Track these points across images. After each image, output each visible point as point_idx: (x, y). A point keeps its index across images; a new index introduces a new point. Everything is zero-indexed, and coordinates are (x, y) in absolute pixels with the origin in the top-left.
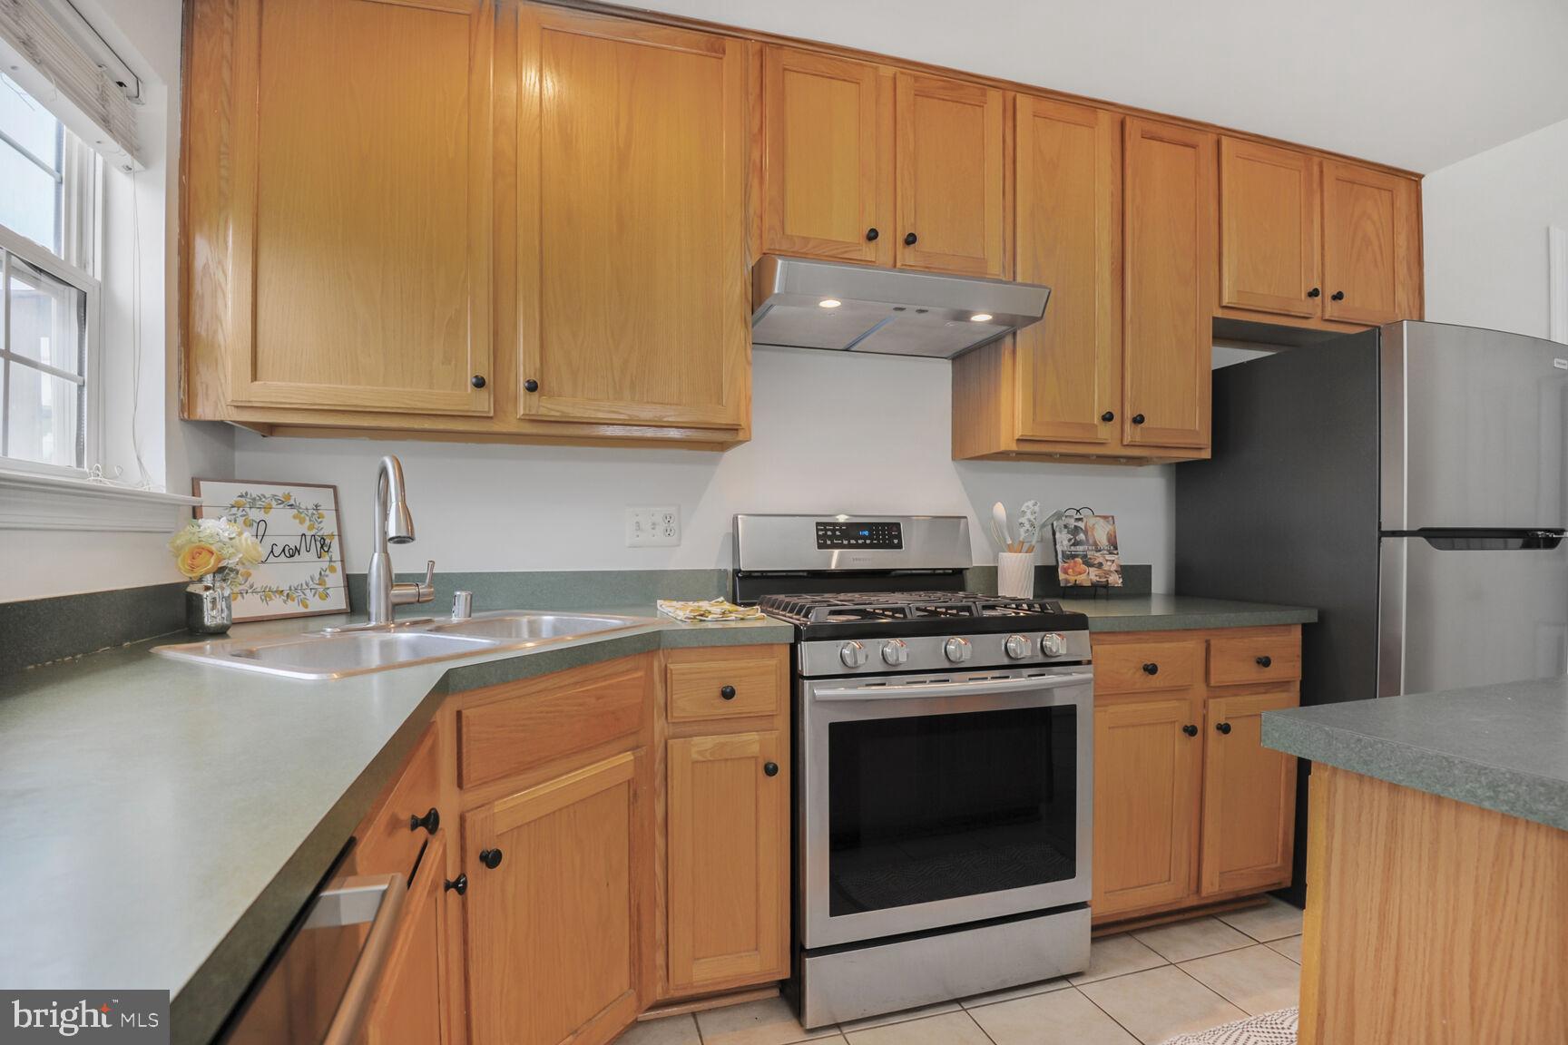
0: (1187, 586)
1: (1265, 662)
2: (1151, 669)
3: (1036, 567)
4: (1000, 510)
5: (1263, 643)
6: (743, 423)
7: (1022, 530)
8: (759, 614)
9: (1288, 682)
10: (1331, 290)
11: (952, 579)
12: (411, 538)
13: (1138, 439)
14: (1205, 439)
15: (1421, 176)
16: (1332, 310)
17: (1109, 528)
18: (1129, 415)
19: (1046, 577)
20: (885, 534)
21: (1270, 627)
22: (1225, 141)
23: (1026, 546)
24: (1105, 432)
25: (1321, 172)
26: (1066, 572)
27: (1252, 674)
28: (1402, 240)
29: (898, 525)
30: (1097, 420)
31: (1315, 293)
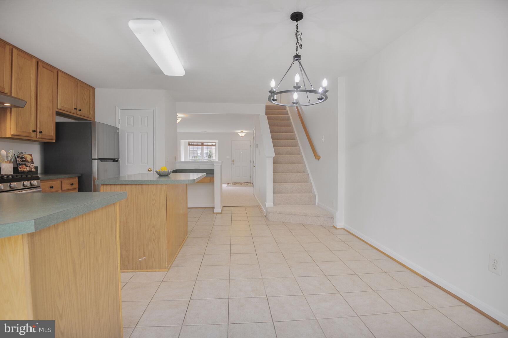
1: (72, 184)
2: (52, 187)
3: (13, 167)
4: (4, 152)
5: (71, 181)
7: (10, 158)
9: (76, 188)
10: (78, 109)
13: (40, 136)
14: (54, 138)
15: (95, 88)
16: (79, 112)
17: (31, 157)
18: (38, 131)
19: (16, 169)
21: (71, 178)
22: (59, 72)
23: (11, 162)
24: (33, 134)
25: (77, 83)
26: (20, 168)
27: (69, 187)
28: (91, 101)
30: (31, 132)
31: (76, 109)
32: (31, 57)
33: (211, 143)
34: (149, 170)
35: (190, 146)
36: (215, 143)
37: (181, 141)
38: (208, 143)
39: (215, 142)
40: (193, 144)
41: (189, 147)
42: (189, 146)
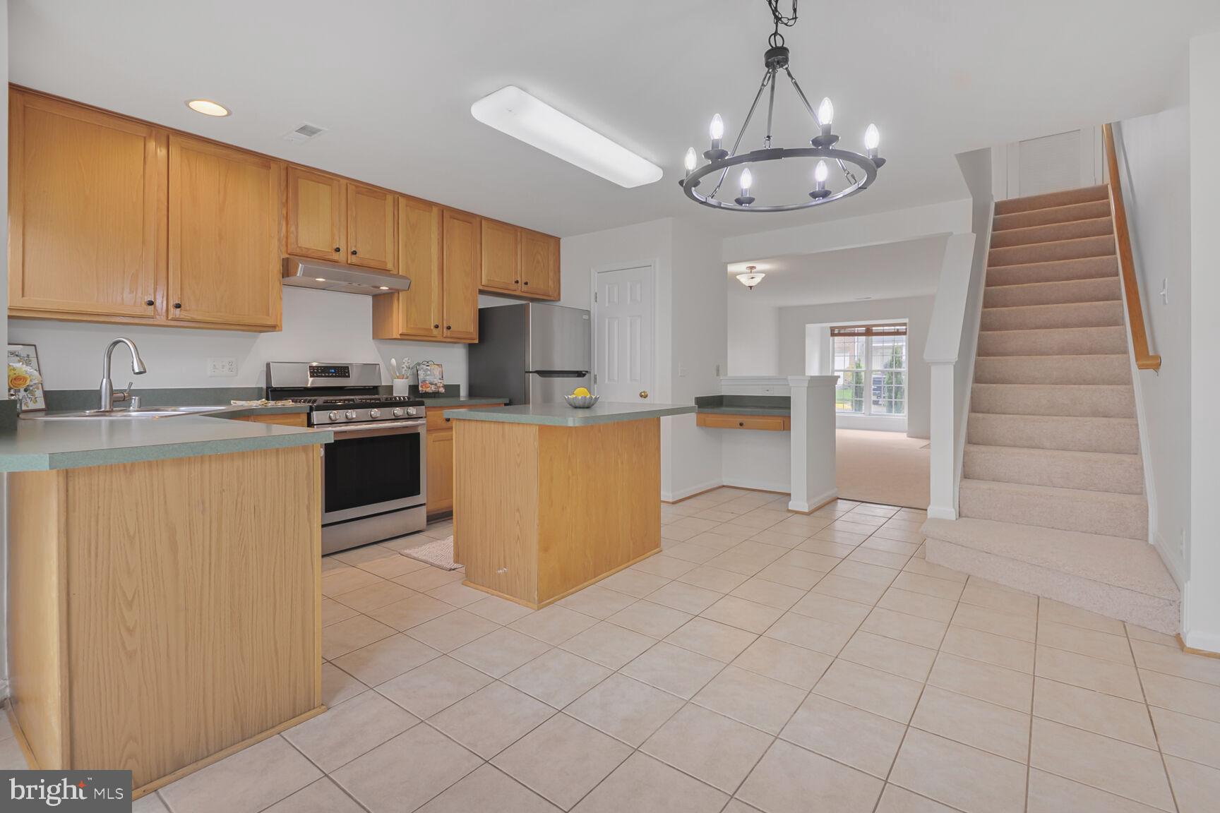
0: (472, 393)
2: (448, 420)
3: (410, 386)
4: (393, 361)
6: (279, 324)
7: (404, 370)
8: (291, 403)
10: (522, 281)
11: (374, 390)
12: (145, 372)
13: (449, 335)
14: (476, 335)
15: (560, 239)
16: (524, 288)
17: (440, 369)
18: (445, 325)
19: (414, 389)
20: (342, 371)
23: (405, 377)
24: (435, 332)
25: (521, 235)
26: (422, 387)
28: (551, 263)
29: (348, 367)
30: (432, 328)
31: (517, 282)
32: (429, 205)
33: (893, 328)
34: (641, 396)
35: (836, 338)
36: (904, 327)
37: (808, 326)
38: (885, 328)
39: (905, 324)
40: (842, 331)
41: (834, 340)
42: (831, 338)
